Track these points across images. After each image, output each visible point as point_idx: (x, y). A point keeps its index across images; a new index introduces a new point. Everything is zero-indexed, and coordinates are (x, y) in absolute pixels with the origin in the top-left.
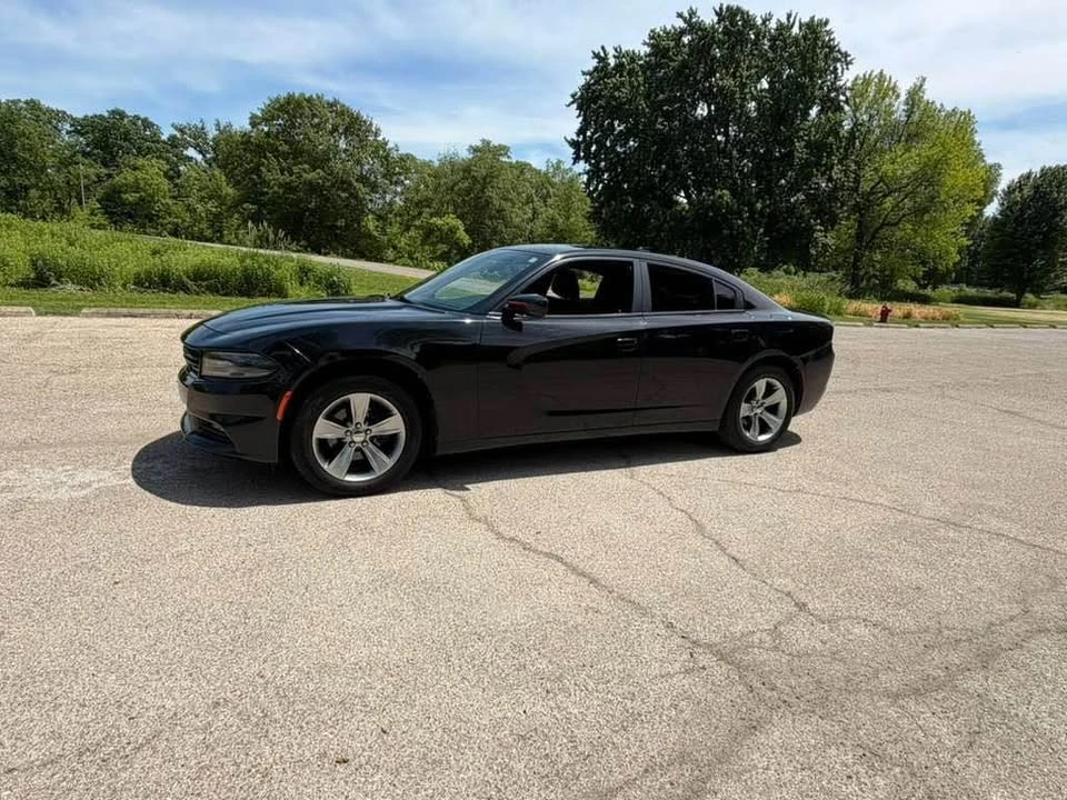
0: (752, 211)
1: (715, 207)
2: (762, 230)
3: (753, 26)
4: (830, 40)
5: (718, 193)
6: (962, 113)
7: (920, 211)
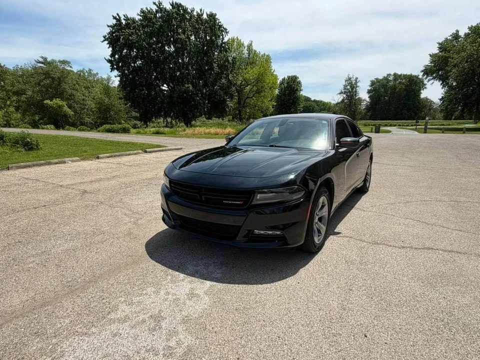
0: (202, 94)
1: (187, 91)
2: (207, 101)
4: (219, 23)
5: (186, 86)
7: (258, 92)
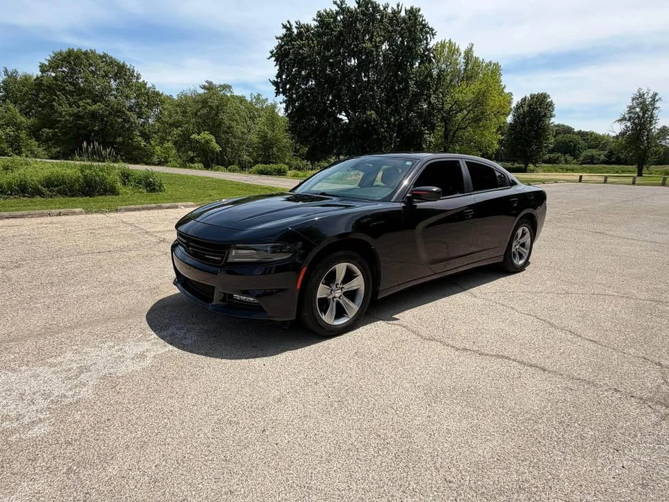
0: (389, 123)
1: (368, 121)
2: (395, 134)
3: (379, 11)
4: (422, 21)
5: (369, 113)
6: (494, 64)
7: (477, 120)
